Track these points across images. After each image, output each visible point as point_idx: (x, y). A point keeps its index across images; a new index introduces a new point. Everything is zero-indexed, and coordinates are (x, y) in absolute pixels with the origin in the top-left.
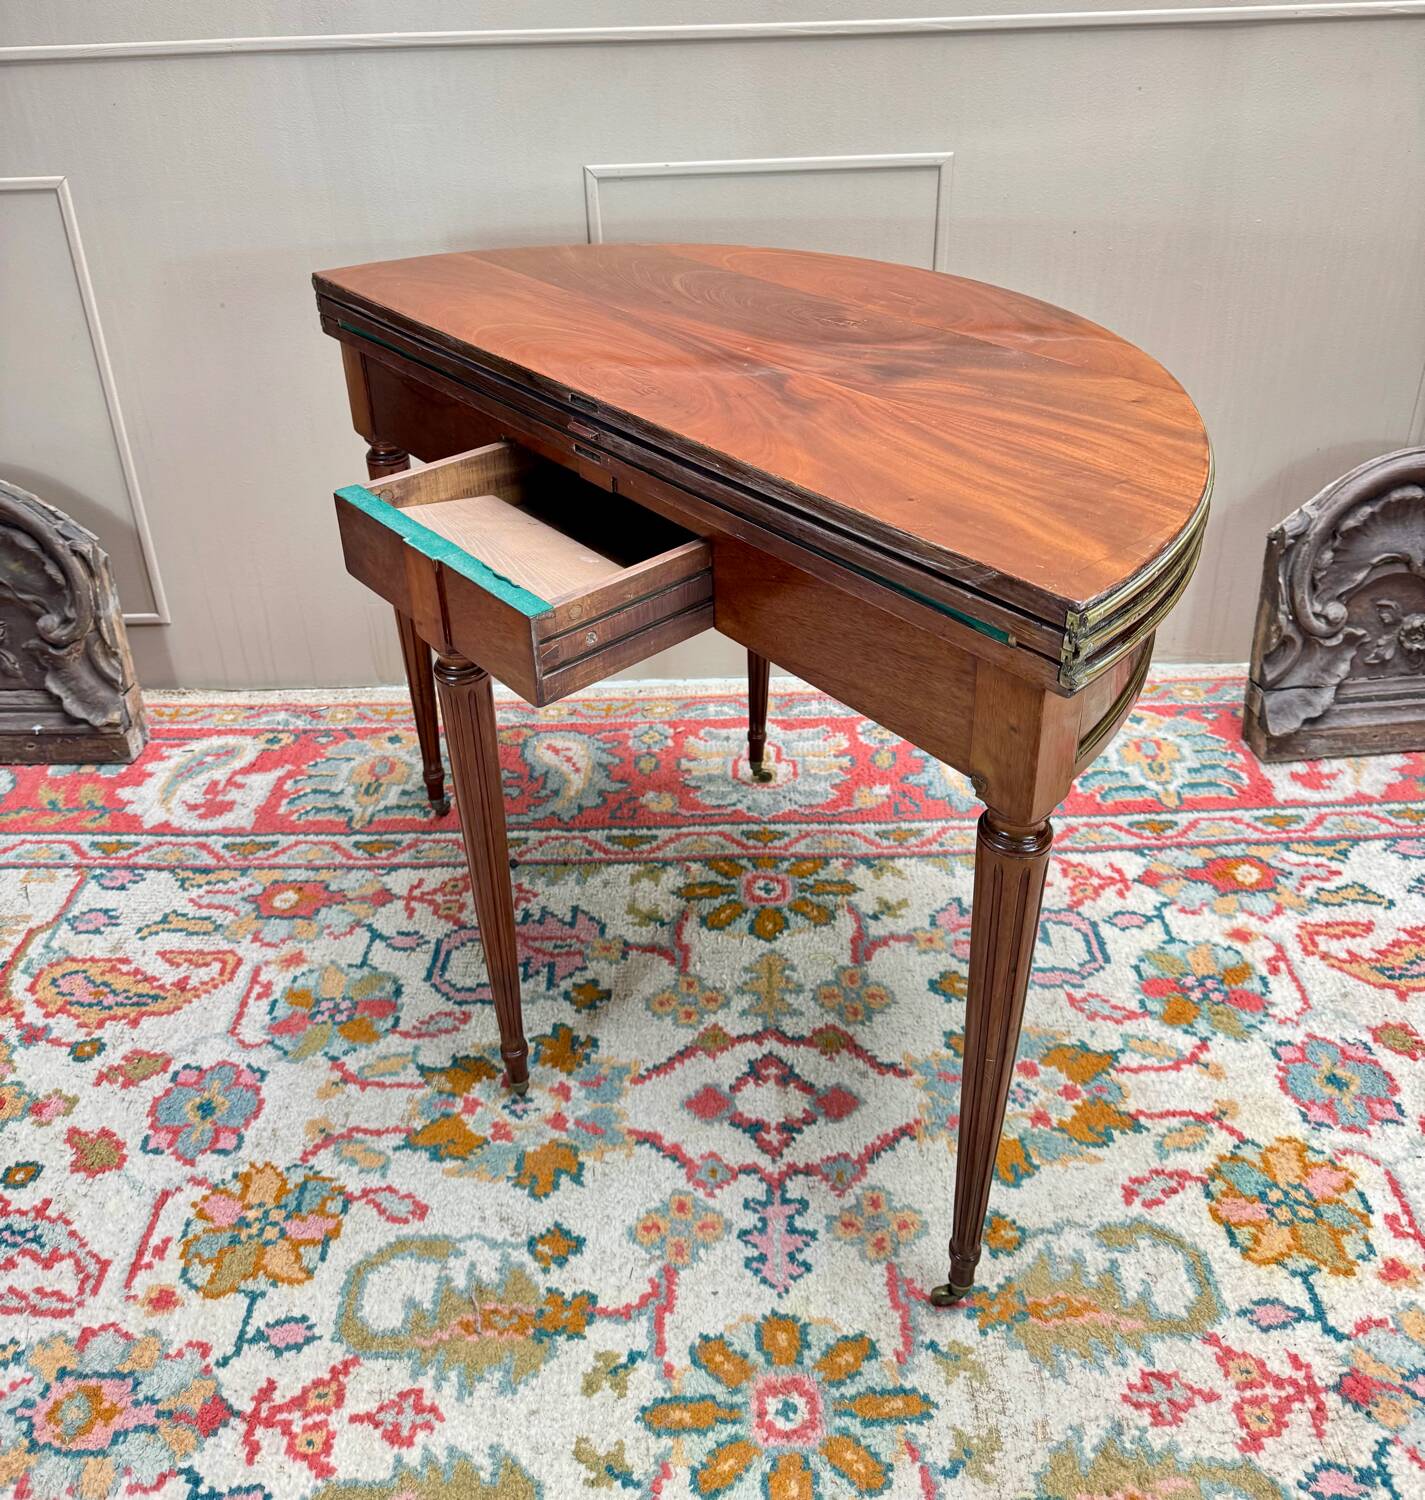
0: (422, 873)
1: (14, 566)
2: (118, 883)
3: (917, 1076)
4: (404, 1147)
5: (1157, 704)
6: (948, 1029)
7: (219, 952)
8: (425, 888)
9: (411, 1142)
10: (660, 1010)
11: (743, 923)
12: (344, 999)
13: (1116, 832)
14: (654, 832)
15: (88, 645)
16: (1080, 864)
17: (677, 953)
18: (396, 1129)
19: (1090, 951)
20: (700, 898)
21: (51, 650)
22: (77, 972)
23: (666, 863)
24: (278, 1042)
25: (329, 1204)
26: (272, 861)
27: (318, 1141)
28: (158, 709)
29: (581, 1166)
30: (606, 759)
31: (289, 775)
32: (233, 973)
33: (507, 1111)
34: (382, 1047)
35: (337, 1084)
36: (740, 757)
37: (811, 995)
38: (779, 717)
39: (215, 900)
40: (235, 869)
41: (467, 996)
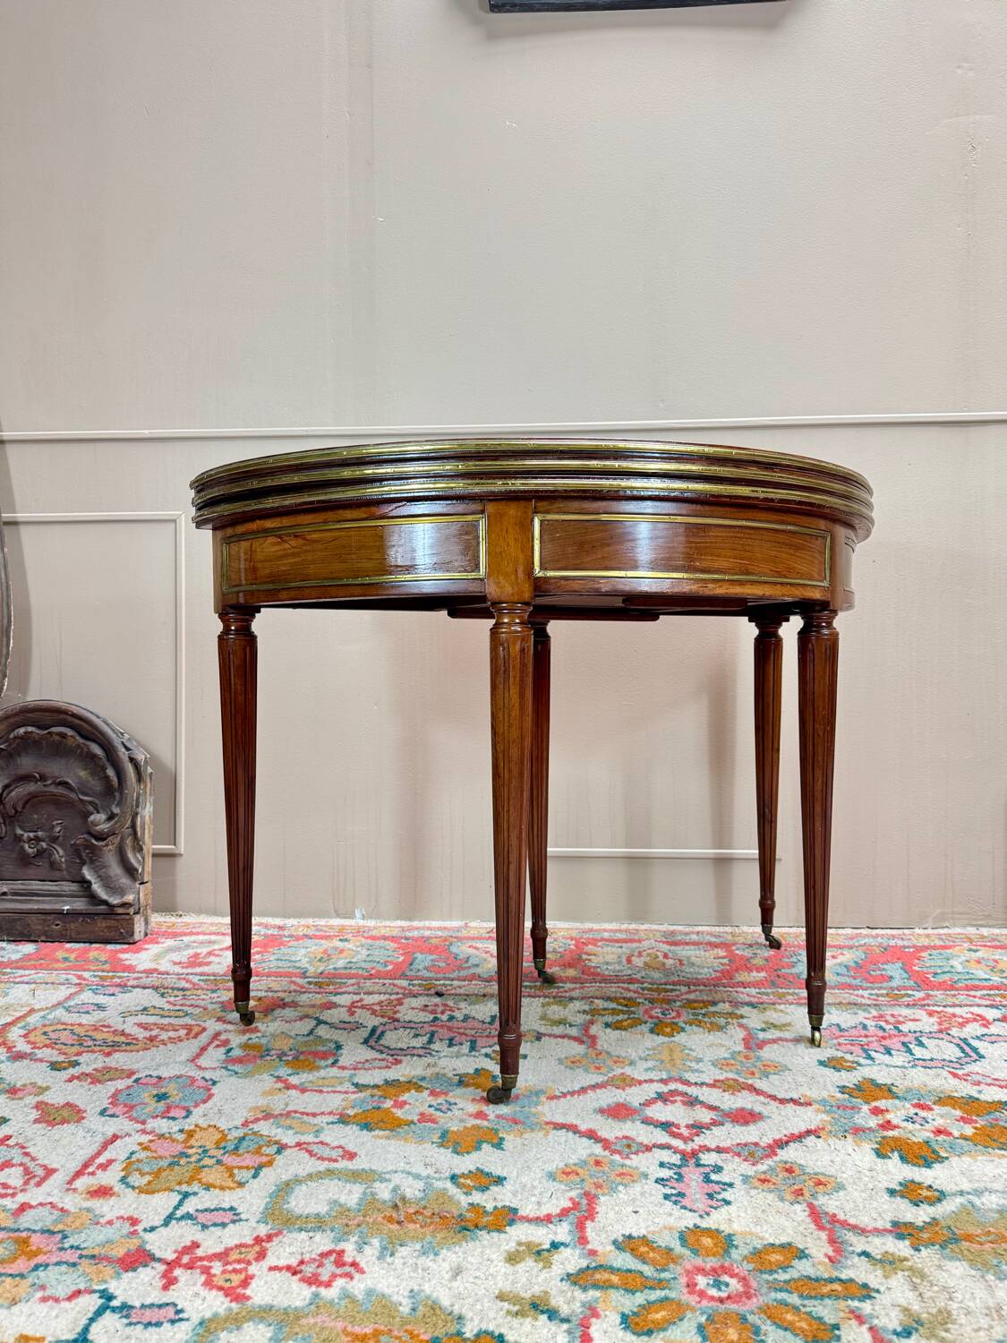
0: (362, 996)
1: (83, 774)
2: (111, 992)
3: (815, 1106)
4: (336, 1123)
5: (989, 944)
6: (842, 1084)
7: (187, 1025)
8: (365, 1002)
9: (344, 1120)
10: (572, 1065)
11: (644, 1028)
13: (971, 998)
14: (561, 984)
15: (122, 839)
16: (942, 1012)
17: (585, 1039)
18: (331, 1113)
19: (963, 1051)
20: (604, 1015)
21: (93, 841)
22: (66, 1029)
23: (572, 999)
24: (229, 1067)
25: (265, 1148)
27: (259, 1116)
28: (159, 924)
29: (502, 1139)
31: (258, 953)
32: (197, 1035)
33: (433, 1109)
34: (322, 1073)
35: (280, 1090)
36: (633, 955)
37: (710, 1063)
38: (664, 940)
39: (188, 1003)
40: (207, 990)
41: (399, 1052)
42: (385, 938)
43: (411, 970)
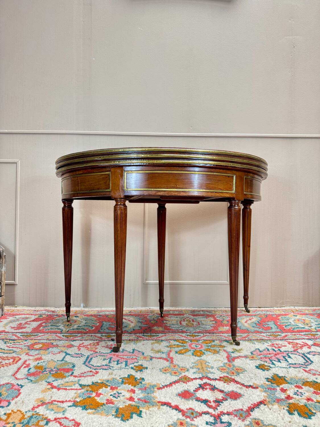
0: (83, 341)
3: (260, 389)
4: (72, 406)
6: (267, 377)
7: (13, 357)
8: (84, 344)
9: (75, 404)
10: (165, 372)
11: (190, 353)
12: (55, 368)
13: (301, 336)
14: (158, 334)
16: (293, 342)
17: (169, 359)
18: (70, 401)
19: (305, 360)
20: (174, 348)
23: (162, 341)
24: (29, 378)
25: (40, 422)
26: (35, 338)
27: (40, 404)
28: (8, 310)
29: (141, 411)
30: (140, 321)
31: (44, 323)
32: (17, 361)
33: (112, 396)
34: (67, 379)
35: (49, 389)
36: (182, 321)
37: (217, 369)
38: (191, 314)
39: (15, 346)
40: (23, 340)
41: (97, 368)
42: (92, 315)
43: (102, 329)
